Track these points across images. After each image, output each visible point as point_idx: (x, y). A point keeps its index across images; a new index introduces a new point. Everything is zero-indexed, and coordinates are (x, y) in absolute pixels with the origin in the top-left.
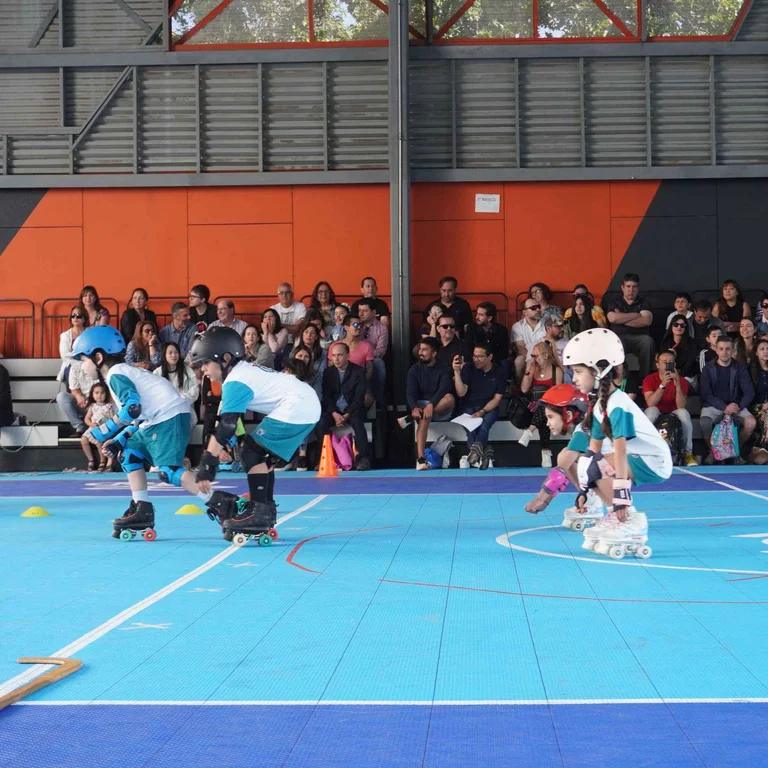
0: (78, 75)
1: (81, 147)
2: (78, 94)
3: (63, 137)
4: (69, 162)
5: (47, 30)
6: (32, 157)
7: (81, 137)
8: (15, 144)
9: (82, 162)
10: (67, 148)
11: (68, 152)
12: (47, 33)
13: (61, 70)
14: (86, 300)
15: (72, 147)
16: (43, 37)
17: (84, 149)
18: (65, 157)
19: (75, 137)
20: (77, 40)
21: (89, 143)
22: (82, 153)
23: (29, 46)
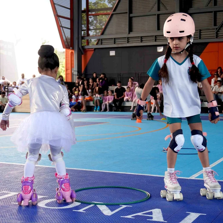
0: (218, 13)
1: (218, 31)
2: (217, 18)
3: (214, 29)
4: (215, 35)
5: (210, 2)
6: (205, 35)
7: (218, 29)
8: (201, 31)
9: (218, 35)
10: (214, 32)
11: (215, 33)
12: (210, 3)
13: (213, 12)
14: (219, 70)
15: (216, 31)
16: (209, 4)
17: (219, 32)
18: (214, 34)
19: (217, 29)
20: (218, 4)
21: (220, 30)
22: (218, 33)
23: (206, 6)
